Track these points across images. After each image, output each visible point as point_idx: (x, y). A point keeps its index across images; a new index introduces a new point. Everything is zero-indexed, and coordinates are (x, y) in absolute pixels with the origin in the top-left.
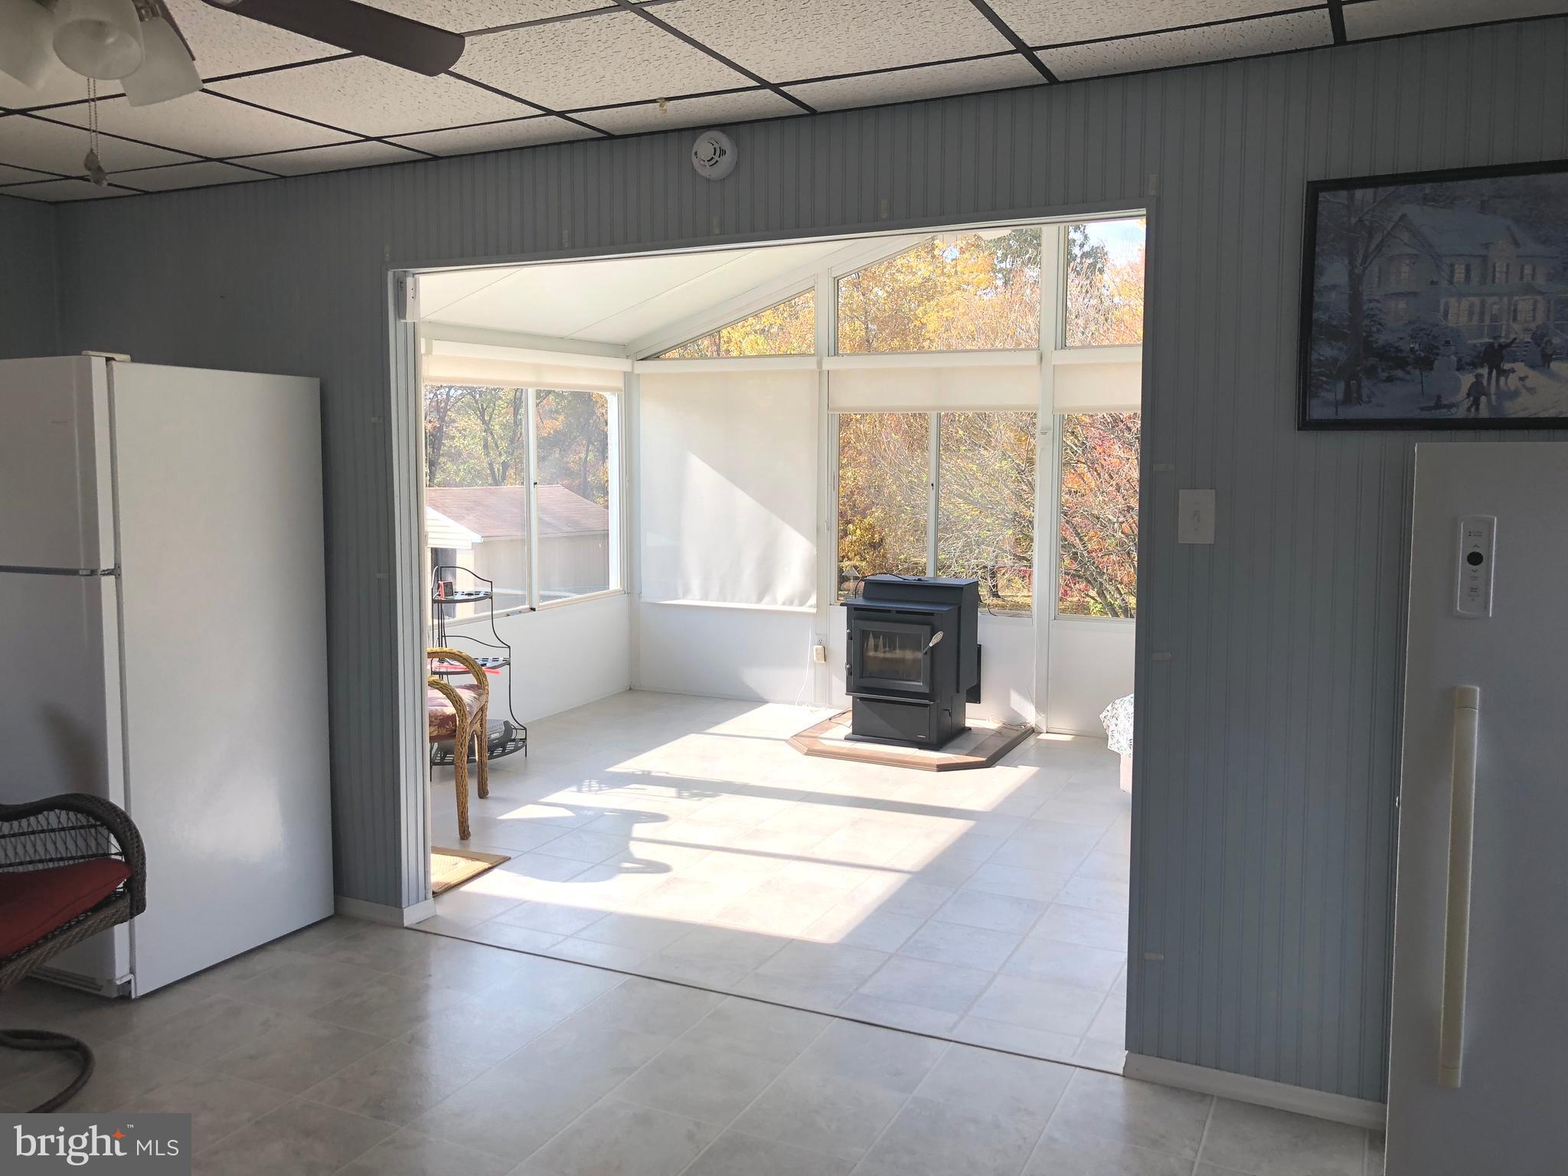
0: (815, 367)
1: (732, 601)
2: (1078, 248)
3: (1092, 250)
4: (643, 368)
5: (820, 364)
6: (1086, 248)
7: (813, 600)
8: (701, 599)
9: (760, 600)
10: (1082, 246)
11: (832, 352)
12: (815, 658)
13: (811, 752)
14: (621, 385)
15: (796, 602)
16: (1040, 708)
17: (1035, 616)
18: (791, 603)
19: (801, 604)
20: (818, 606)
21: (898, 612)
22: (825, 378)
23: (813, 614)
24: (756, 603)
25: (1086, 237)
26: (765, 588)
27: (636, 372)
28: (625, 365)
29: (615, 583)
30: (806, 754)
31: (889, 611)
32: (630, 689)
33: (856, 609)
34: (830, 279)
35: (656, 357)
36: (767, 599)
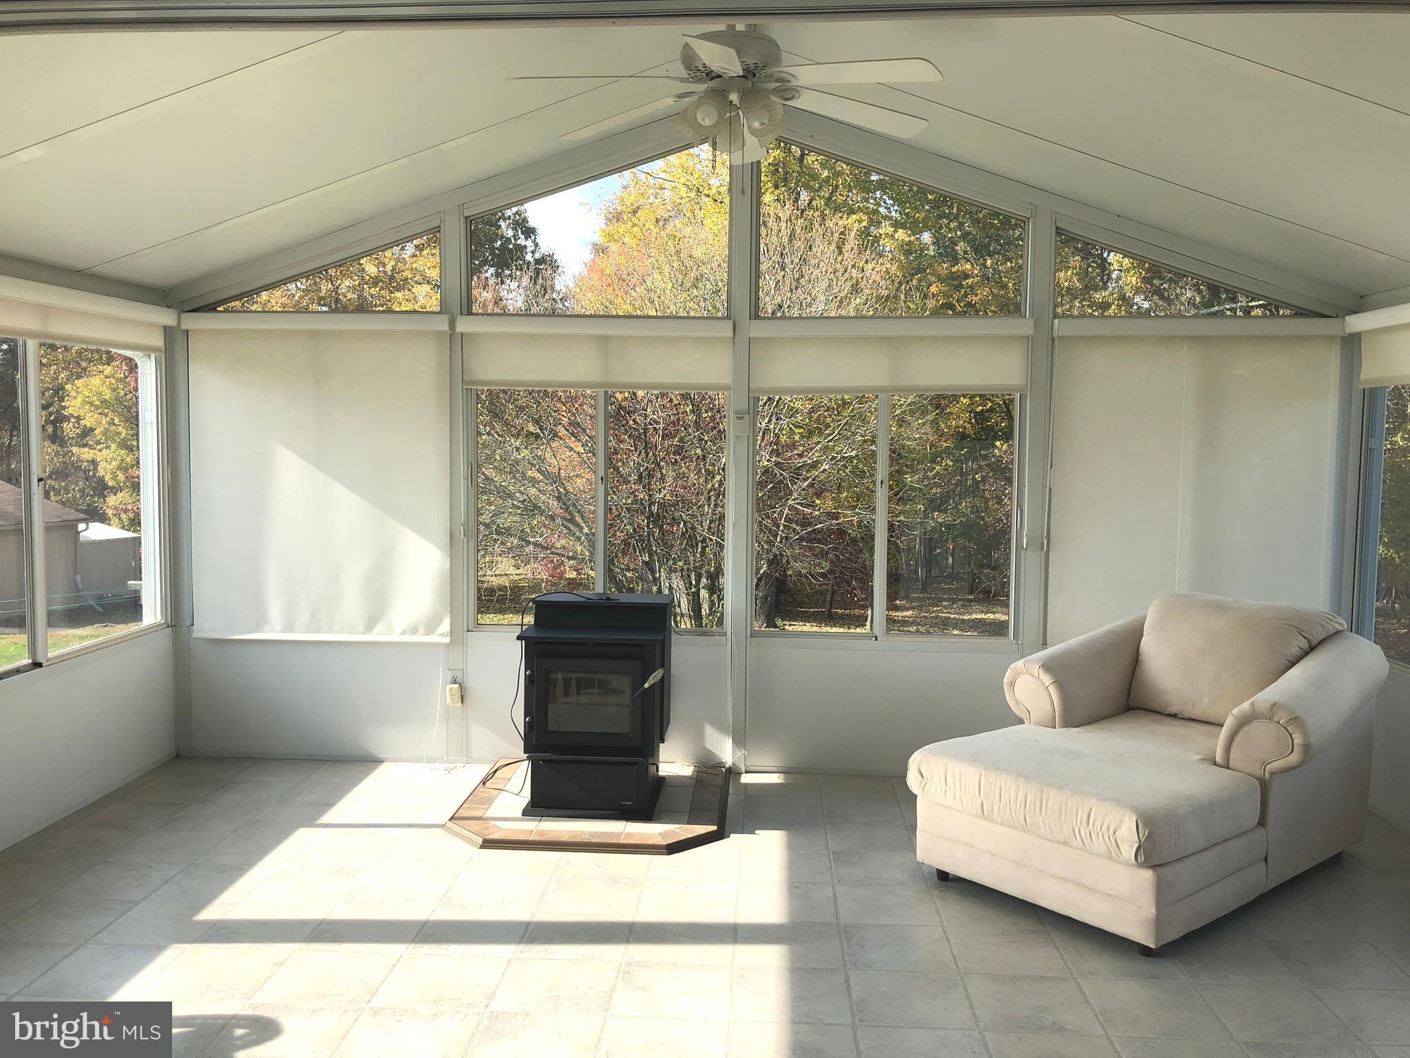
0: (446, 328)
1: (329, 631)
2: (530, 255)
3: (543, 257)
4: (192, 322)
5: (452, 324)
6: (537, 256)
7: (445, 626)
8: (284, 631)
9: (369, 627)
10: (533, 252)
11: (465, 310)
12: (449, 701)
13: (488, 844)
14: (160, 343)
15: (422, 630)
16: (739, 741)
17: (729, 634)
18: (414, 631)
19: (428, 633)
20: (452, 633)
21: (595, 644)
22: (456, 342)
23: (446, 645)
24: (365, 633)
25: (536, 245)
26: (375, 614)
27: (184, 326)
28: (166, 317)
29: (152, 612)
30: (482, 847)
31: (585, 644)
32: (177, 756)
33: (537, 643)
34: (462, 218)
35: (211, 308)
36: (379, 627)
